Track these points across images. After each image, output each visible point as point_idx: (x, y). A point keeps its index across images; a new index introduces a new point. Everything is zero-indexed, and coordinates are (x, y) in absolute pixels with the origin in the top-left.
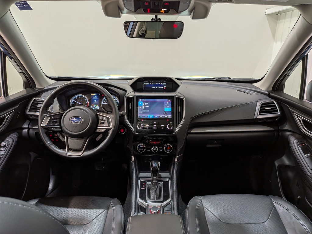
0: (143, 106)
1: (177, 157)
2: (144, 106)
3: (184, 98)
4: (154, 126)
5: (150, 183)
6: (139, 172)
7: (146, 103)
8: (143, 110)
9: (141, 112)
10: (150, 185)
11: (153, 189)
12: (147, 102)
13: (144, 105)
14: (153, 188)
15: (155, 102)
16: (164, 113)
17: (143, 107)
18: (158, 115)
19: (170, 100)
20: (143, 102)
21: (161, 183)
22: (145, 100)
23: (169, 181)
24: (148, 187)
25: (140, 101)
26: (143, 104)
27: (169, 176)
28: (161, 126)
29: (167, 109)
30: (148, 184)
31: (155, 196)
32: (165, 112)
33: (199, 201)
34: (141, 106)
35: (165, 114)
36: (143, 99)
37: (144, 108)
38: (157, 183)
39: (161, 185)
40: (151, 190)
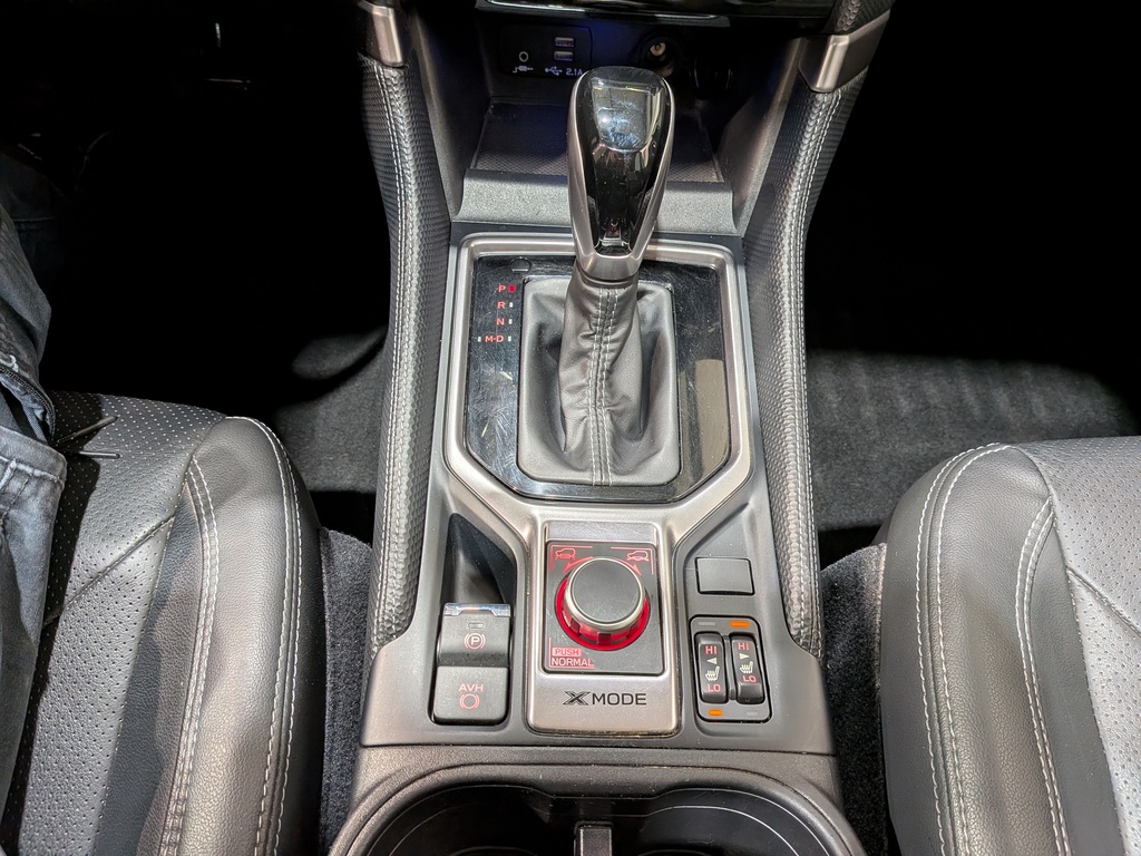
1: (845, 41)
5: (553, 285)
6: (462, 170)
10: (561, 302)
11: (582, 354)
14: (587, 344)
21: (658, 298)
23: (729, 271)
24: (541, 328)
27: (727, 225)
30: (536, 298)
31: (607, 418)
33: (1036, 530)
38: (621, 311)
39: (657, 317)
40: (565, 355)
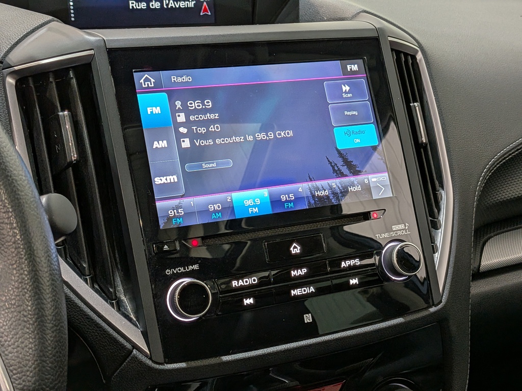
0: (177, 125)
2: (183, 130)
3: (419, 56)
4: (294, 273)
7: (195, 105)
8: (187, 157)
9: (173, 178)
12: (200, 93)
13: (181, 118)
15: (261, 89)
16: (339, 162)
17: (180, 136)
18: (303, 188)
19: (355, 68)
20: (172, 94)
22: (181, 78)
25: (148, 91)
26: (174, 111)
28: (343, 264)
29: (348, 134)
32: (339, 151)
34: (160, 132)
35: (345, 170)
36: (163, 74)
37: (186, 143)
